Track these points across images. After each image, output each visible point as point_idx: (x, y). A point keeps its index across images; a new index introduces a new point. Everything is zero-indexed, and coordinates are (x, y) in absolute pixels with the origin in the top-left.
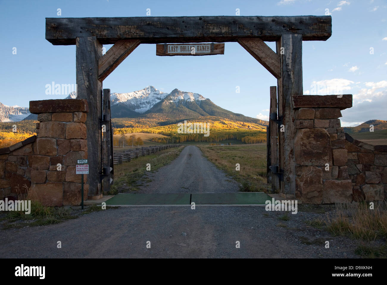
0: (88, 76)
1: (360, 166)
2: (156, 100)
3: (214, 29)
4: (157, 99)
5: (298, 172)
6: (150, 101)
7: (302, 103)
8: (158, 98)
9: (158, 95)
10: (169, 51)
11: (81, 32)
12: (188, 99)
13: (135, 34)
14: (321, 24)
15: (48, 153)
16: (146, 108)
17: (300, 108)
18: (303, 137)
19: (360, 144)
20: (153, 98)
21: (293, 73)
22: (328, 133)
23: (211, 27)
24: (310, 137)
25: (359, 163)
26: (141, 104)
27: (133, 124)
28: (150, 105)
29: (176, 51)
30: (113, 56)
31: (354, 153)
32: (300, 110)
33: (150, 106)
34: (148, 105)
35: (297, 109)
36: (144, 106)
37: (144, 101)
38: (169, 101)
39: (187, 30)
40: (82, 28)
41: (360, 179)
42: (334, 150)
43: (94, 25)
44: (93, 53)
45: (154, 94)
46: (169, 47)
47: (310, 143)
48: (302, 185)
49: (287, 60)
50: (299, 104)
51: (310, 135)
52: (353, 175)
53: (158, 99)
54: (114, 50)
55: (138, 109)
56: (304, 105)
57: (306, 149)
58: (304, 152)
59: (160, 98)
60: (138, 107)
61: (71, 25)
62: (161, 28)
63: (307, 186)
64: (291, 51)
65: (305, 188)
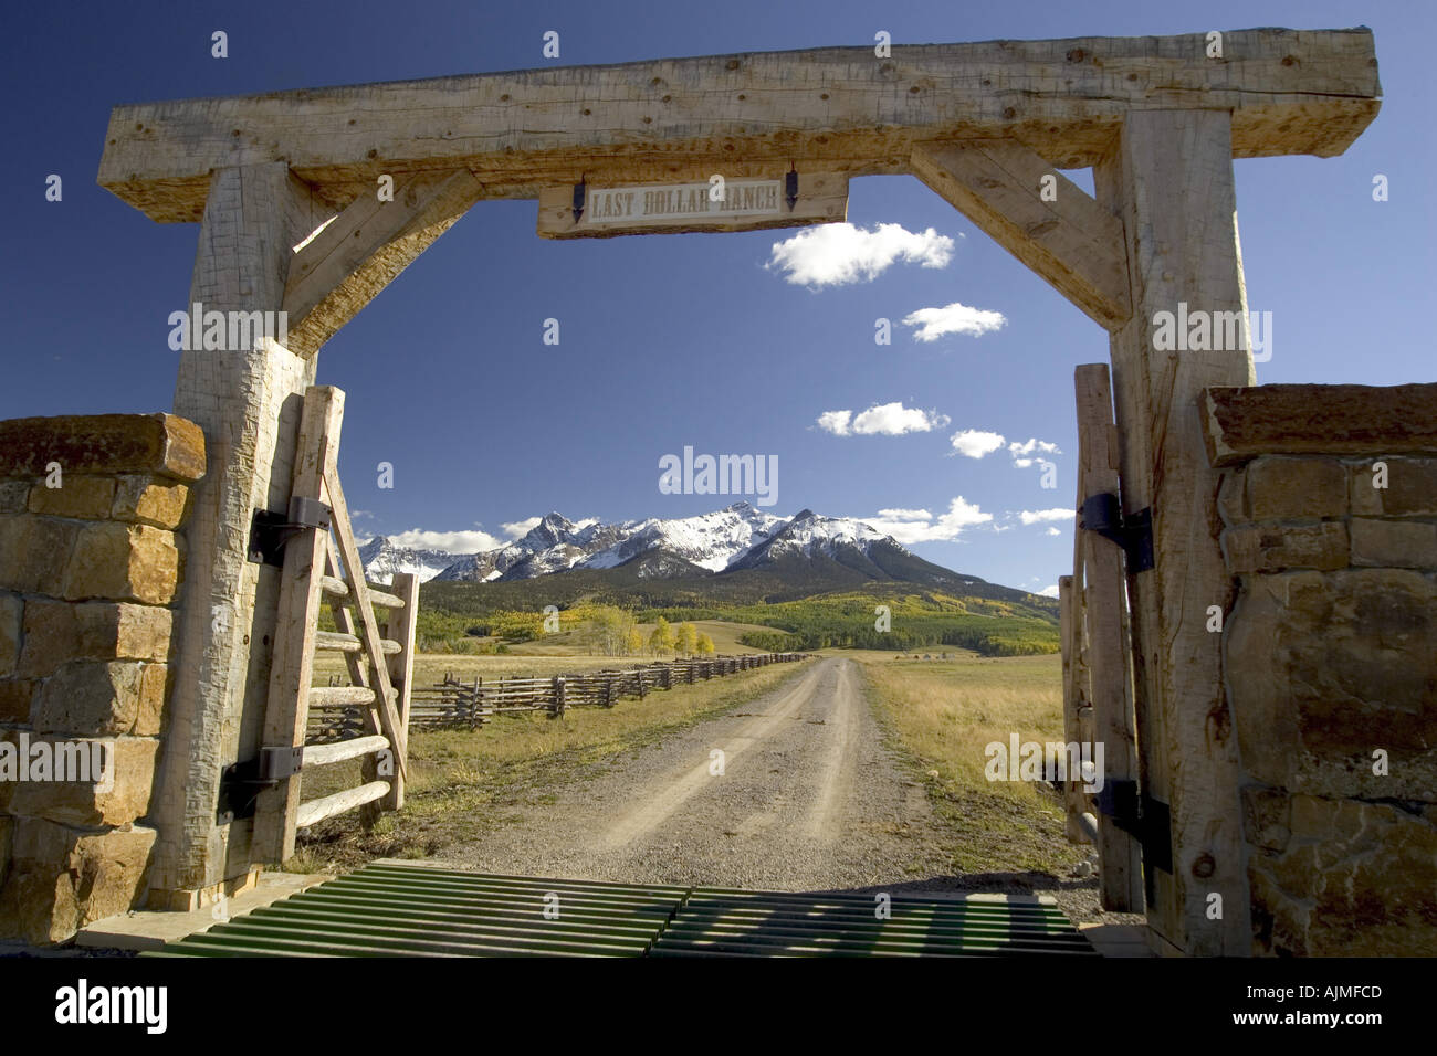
2: (755, 537)
5: (1262, 828)
7: (1269, 427)
10: (595, 216)
12: (836, 537)
17: (1255, 457)
18: (1292, 618)
24: (1331, 622)
28: (737, 549)
29: (625, 210)
32: (1255, 465)
34: (732, 550)
35: (1240, 463)
38: (787, 541)
46: (596, 197)
47: (1333, 656)
48: (1308, 921)
50: (1251, 432)
51: (1331, 609)
53: (759, 536)
54: (358, 217)
56: (1279, 437)
57: (1317, 693)
58: (1303, 710)
59: (765, 532)
63: (1344, 930)
65: (1332, 941)
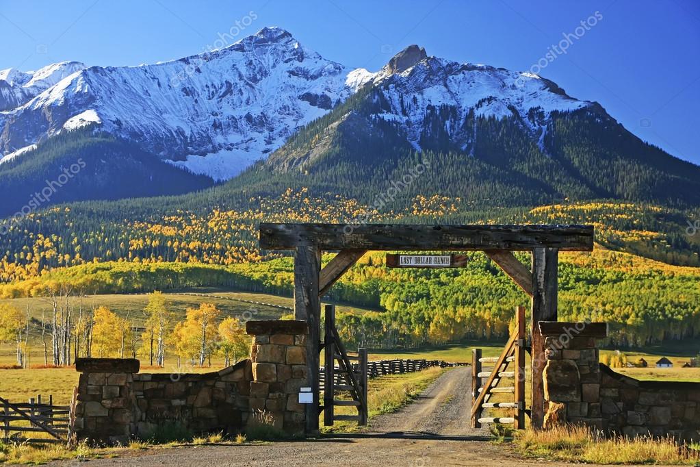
0: (308, 291)
1: (620, 404)
2: (305, 105)
3: (454, 240)
4: (306, 103)
6: (270, 114)
8: (311, 99)
9: (314, 77)
10: (401, 263)
11: (300, 240)
12: (477, 106)
13: (363, 244)
14: (580, 237)
15: (266, 379)
16: (247, 149)
18: (549, 369)
19: (622, 379)
20: (284, 96)
21: (545, 294)
22: (576, 366)
23: (450, 238)
24: (557, 369)
25: (620, 401)
26: (216, 126)
27: (171, 238)
28: (266, 133)
29: (409, 262)
30: (337, 268)
31: (614, 389)
32: (547, 338)
33: (269, 143)
34: (255, 135)
36: (234, 138)
37: (236, 114)
38: (373, 116)
39: (422, 241)
40: (301, 236)
41: (620, 420)
42: (583, 385)
43: (316, 233)
44: (314, 265)
45: (292, 73)
46: (402, 258)
47: (556, 376)
49: (538, 278)
50: (546, 331)
51: (557, 367)
52: (613, 414)
53: (313, 104)
54: (338, 261)
55: (204, 154)
56: (553, 332)
57: (552, 383)
58: (549, 386)
59: (324, 96)
60: (203, 145)
61: (289, 232)
62: (392, 237)
63: (550, 423)
64: (544, 268)
